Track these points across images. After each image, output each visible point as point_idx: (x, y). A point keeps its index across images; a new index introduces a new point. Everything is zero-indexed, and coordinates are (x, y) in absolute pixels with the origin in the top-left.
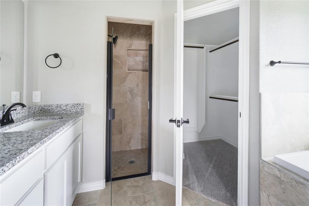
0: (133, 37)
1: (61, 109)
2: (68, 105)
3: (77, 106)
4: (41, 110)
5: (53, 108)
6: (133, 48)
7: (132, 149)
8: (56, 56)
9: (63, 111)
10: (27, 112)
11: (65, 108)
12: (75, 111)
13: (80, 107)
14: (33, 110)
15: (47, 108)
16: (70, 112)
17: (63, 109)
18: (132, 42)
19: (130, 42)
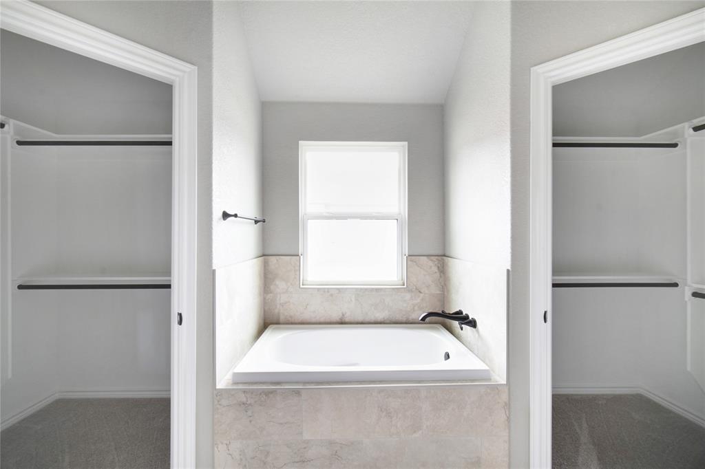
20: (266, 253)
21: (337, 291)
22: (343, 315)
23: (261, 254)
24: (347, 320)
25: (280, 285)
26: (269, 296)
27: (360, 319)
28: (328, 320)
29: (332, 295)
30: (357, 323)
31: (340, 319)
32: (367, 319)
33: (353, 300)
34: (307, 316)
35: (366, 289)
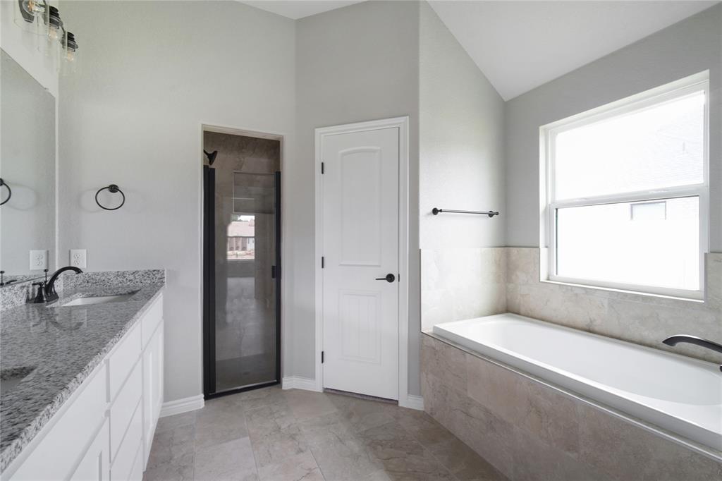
0: (243, 150)
1: (125, 280)
2: (137, 272)
3: (154, 273)
4: (88, 282)
5: (109, 277)
6: (244, 169)
7: (245, 355)
8: (113, 189)
9: (128, 283)
10: (62, 286)
11: (131, 277)
12: (149, 282)
13: (159, 276)
14: (74, 281)
15: (99, 277)
16: (141, 285)
17: (129, 279)
18: (242, 159)
19: (238, 160)
20: (510, 244)
21: (584, 292)
22: (591, 322)
23: (503, 244)
24: (597, 329)
25: (521, 277)
26: (511, 286)
27: (617, 332)
28: (571, 324)
29: (576, 295)
30: (612, 337)
31: (587, 325)
32: (627, 335)
33: (606, 305)
34: (546, 313)
35: (626, 295)
